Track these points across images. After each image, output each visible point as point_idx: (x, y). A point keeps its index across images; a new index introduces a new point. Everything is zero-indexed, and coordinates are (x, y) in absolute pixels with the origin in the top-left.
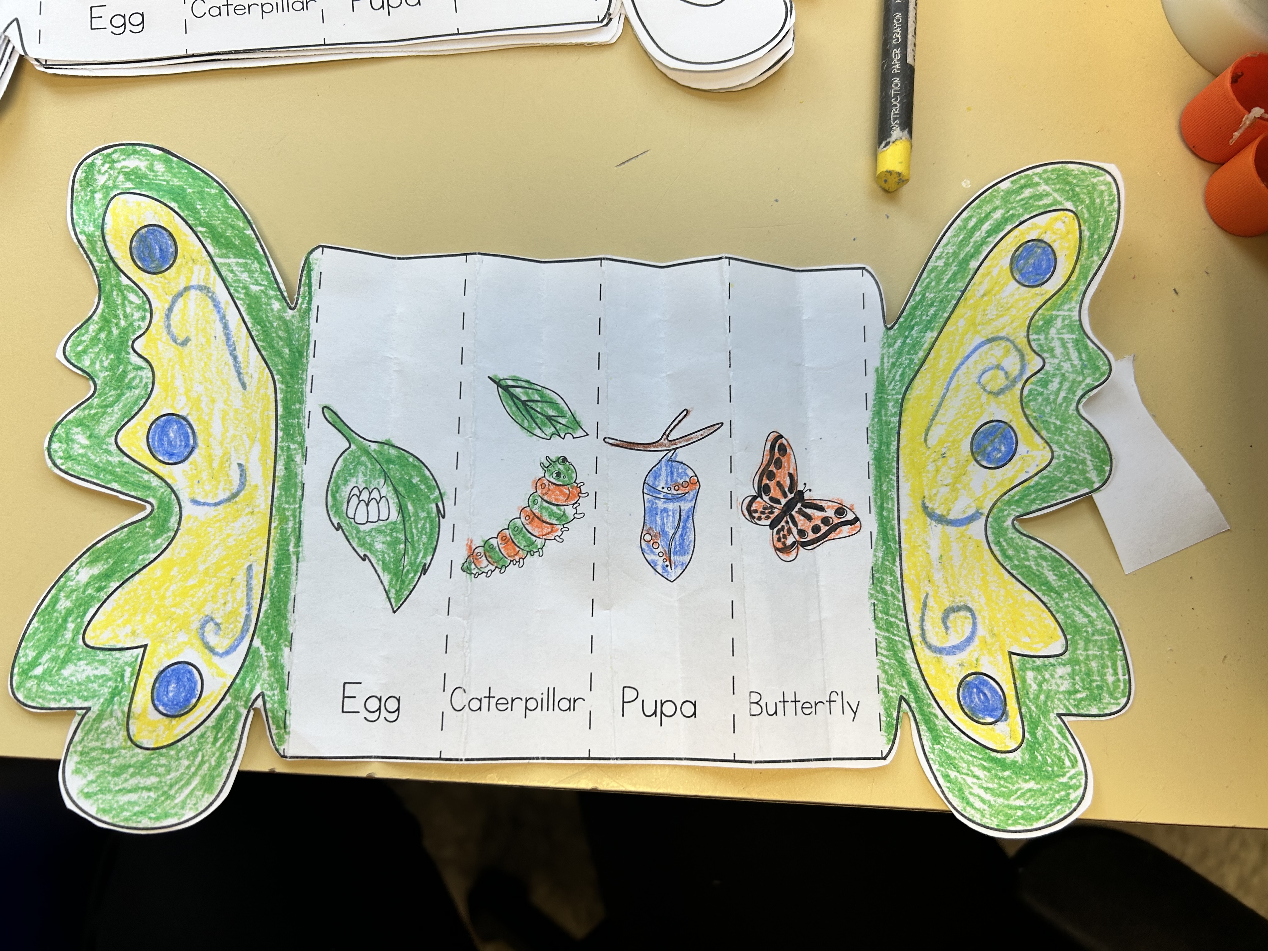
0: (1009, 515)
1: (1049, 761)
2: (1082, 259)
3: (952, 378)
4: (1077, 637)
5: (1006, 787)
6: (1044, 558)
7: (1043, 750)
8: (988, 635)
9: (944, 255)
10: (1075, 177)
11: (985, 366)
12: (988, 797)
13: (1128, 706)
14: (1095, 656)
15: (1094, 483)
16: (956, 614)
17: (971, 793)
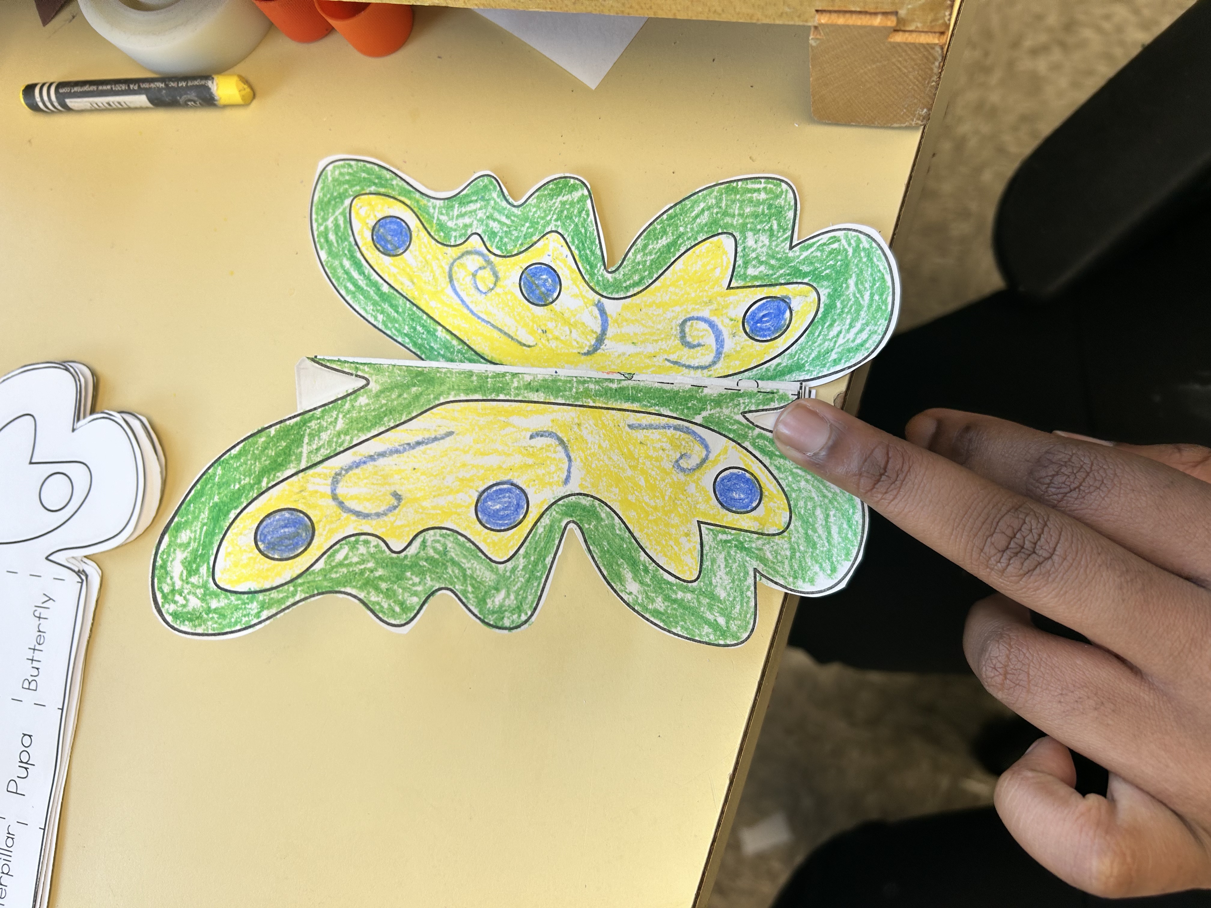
0: (602, 276)
1: (831, 262)
2: (393, 193)
3: (479, 318)
4: (721, 223)
5: (851, 307)
6: (645, 246)
7: (821, 267)
8: (710, 307)
9: (374, 314)
10: (325, 195)
11: (472, 287)
12: (858, 325)
13: (789, 182)
14: (741, 208)
15: (583, 194)
16: (687, 335)
17: (853, 341)
